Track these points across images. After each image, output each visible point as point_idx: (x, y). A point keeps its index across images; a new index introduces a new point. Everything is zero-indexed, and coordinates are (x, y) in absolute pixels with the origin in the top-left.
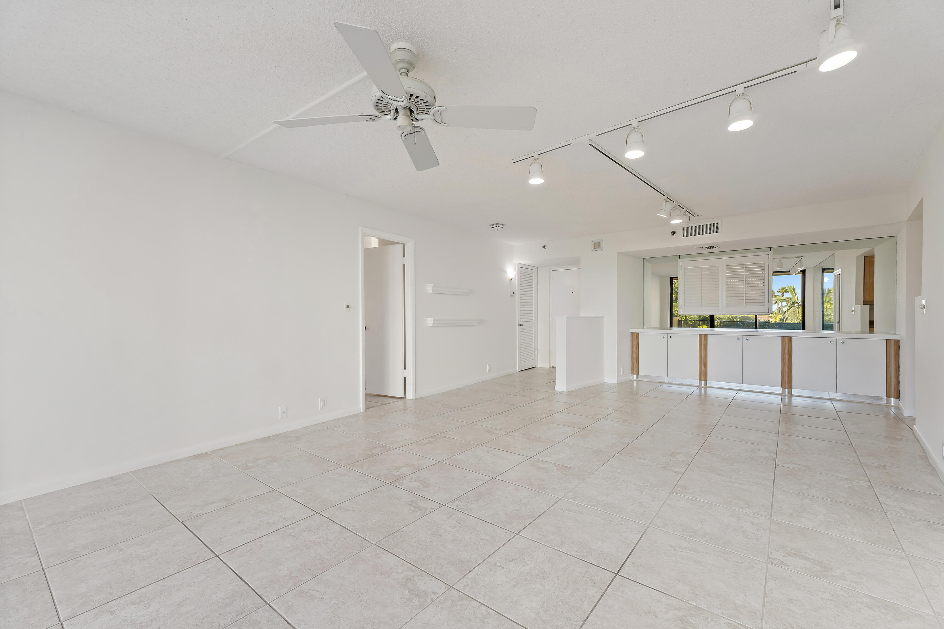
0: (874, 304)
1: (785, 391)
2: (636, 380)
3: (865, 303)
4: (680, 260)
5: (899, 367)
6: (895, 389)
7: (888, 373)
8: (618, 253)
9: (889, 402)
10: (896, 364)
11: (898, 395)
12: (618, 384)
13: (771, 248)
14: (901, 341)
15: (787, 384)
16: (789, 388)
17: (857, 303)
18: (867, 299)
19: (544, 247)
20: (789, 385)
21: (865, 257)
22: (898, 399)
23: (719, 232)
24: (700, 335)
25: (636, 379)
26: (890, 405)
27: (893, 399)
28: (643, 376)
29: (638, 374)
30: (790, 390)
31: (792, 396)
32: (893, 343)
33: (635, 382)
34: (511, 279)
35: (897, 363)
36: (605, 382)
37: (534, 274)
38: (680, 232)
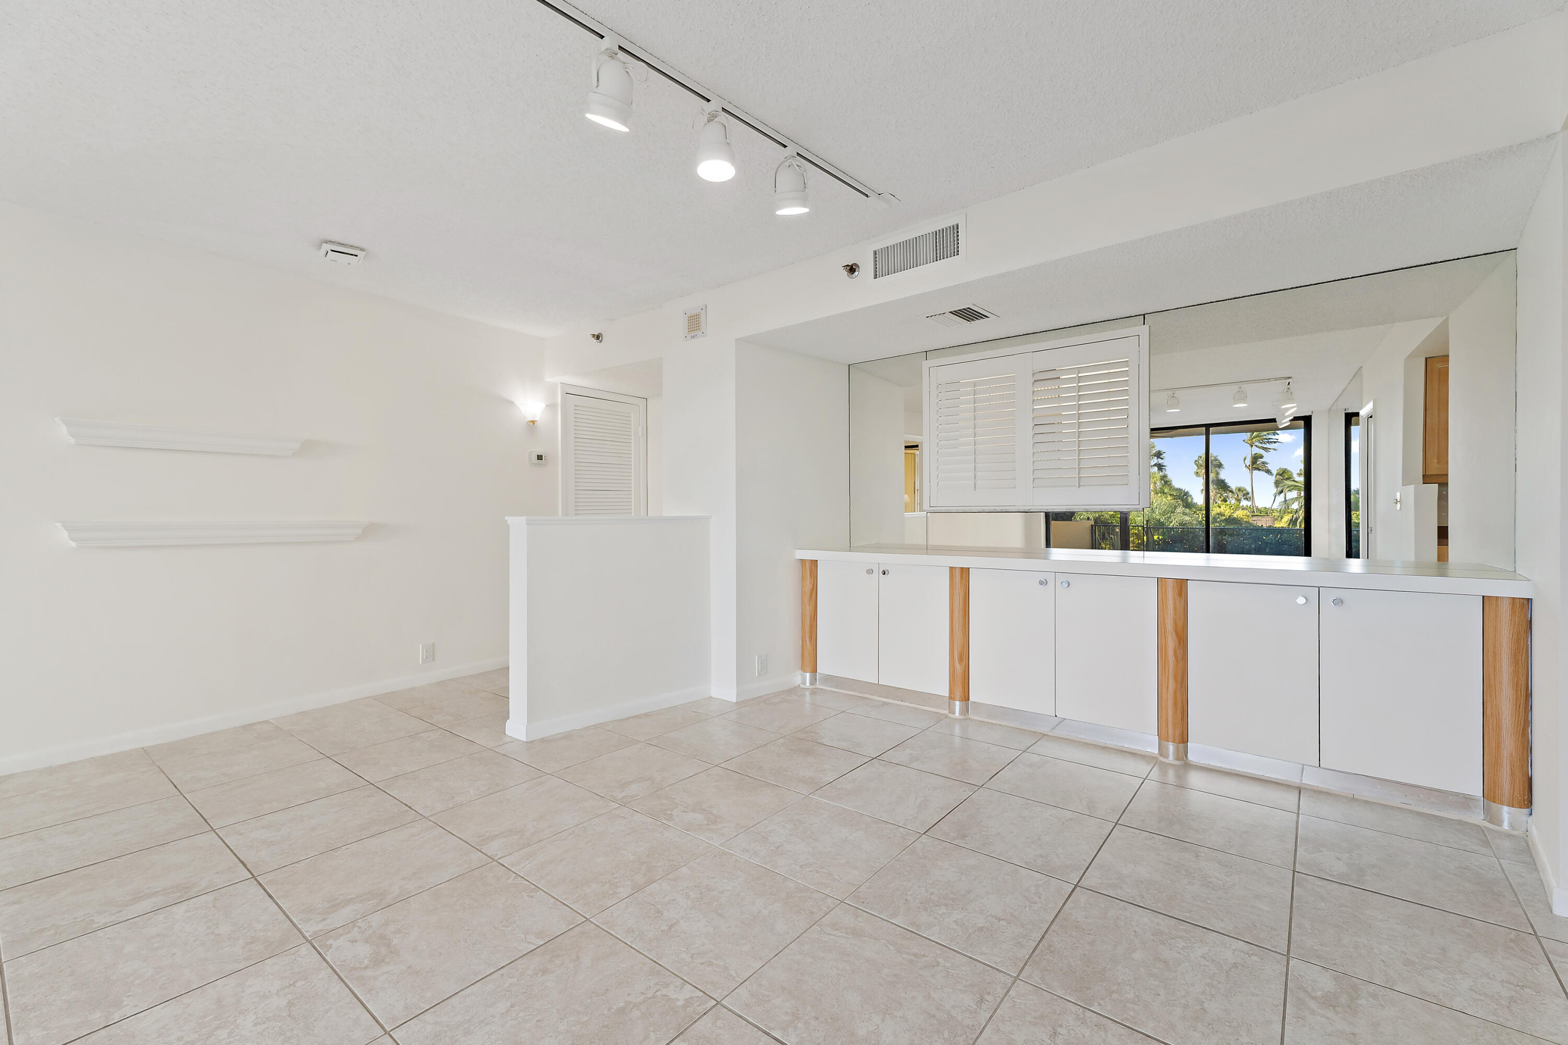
0: (1448, 483)
1: (1168, 749)
2: (812, 687)
3: (1427, 479)
4: (926, 364)
5: (1529, 695)
6: (1512, 774)
7: (1488, 712)
8: (737, 340)
9: (1494, 819)
10: (1516, 686)
11: (1526, 799)
12: (737, 703)
13: (1144, 315)
14: (1534, 602)
15: (1170, 726)
16: (1177, 740)
17: (1405, 483)
18: (1433, 471)
19: (598, 337)
20: (1178, 732)
21: (1426, 359)
22: (1526, 811)
23: (959, 253)
24: (952, 569)
25: (811, 684)
26: (1496, 828)
27: (1505, 809)
28: (828, 679)
29: (814, 670)
30: (1181, 745)
31: (1185, 765)
32: (1505, 610)
33: (808, 693)
34: (533, 422)
35: (1522, 682)
36: (712, 696)
37: (632, 414)
38: (867, 268)
